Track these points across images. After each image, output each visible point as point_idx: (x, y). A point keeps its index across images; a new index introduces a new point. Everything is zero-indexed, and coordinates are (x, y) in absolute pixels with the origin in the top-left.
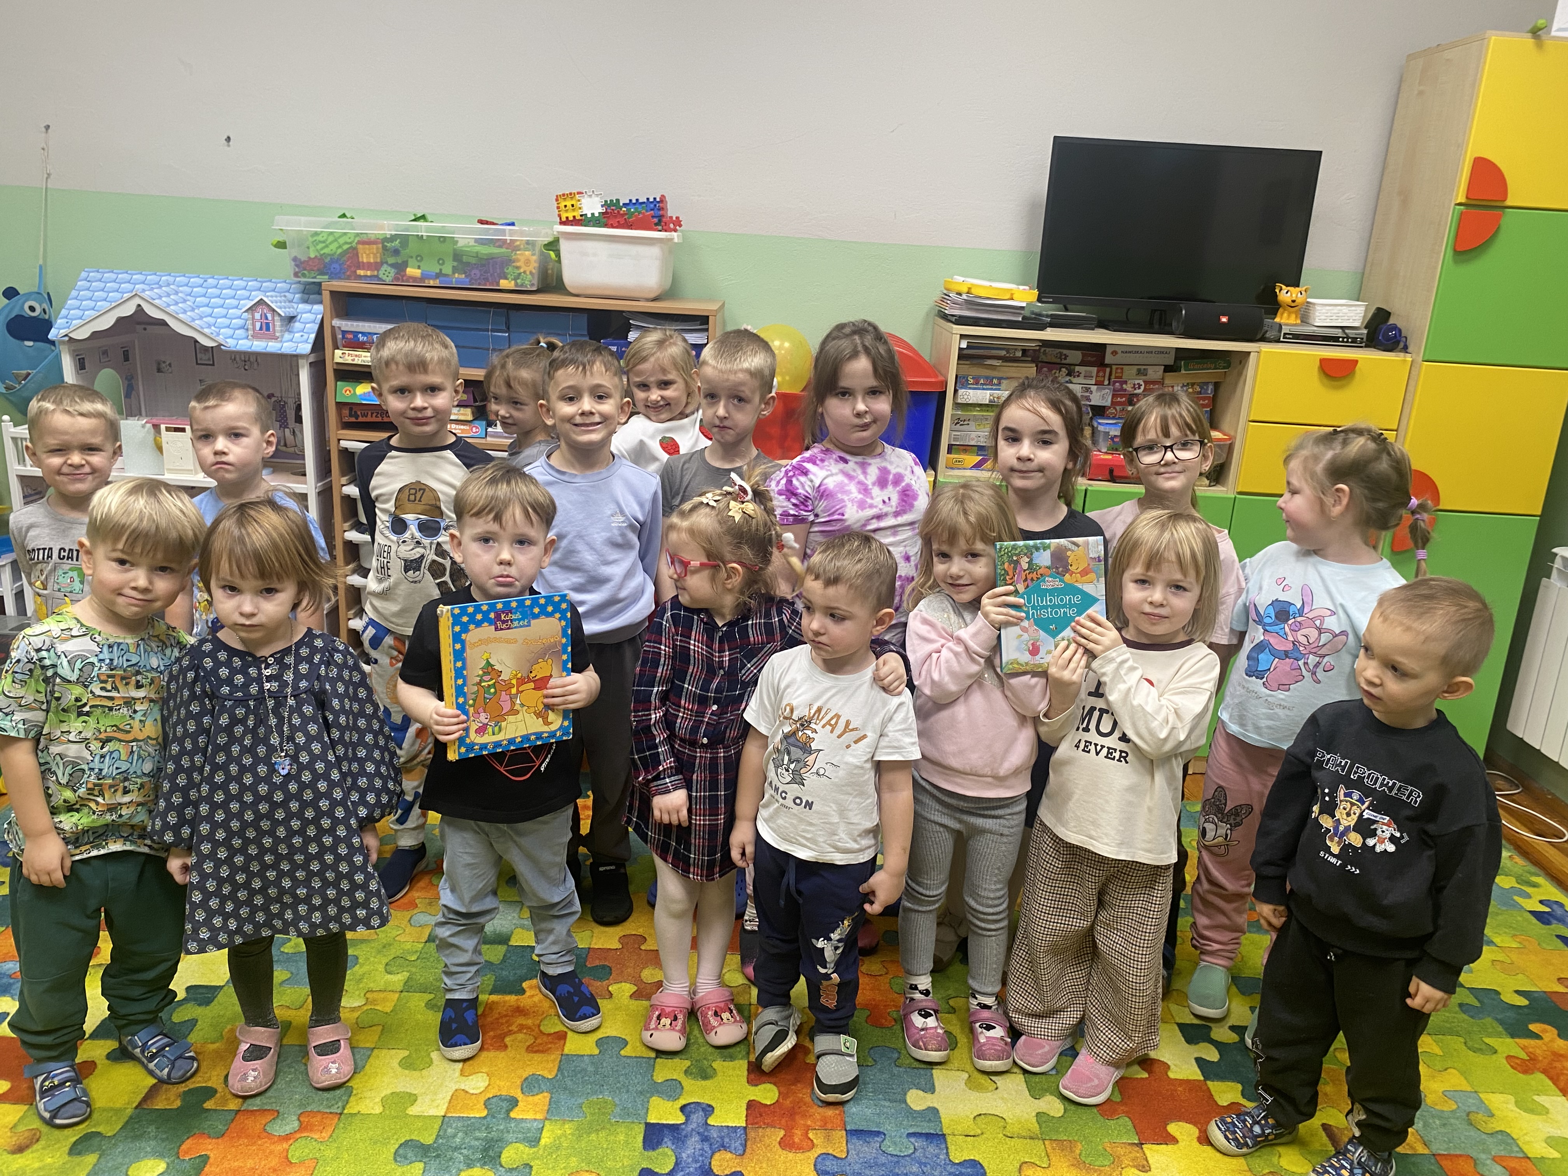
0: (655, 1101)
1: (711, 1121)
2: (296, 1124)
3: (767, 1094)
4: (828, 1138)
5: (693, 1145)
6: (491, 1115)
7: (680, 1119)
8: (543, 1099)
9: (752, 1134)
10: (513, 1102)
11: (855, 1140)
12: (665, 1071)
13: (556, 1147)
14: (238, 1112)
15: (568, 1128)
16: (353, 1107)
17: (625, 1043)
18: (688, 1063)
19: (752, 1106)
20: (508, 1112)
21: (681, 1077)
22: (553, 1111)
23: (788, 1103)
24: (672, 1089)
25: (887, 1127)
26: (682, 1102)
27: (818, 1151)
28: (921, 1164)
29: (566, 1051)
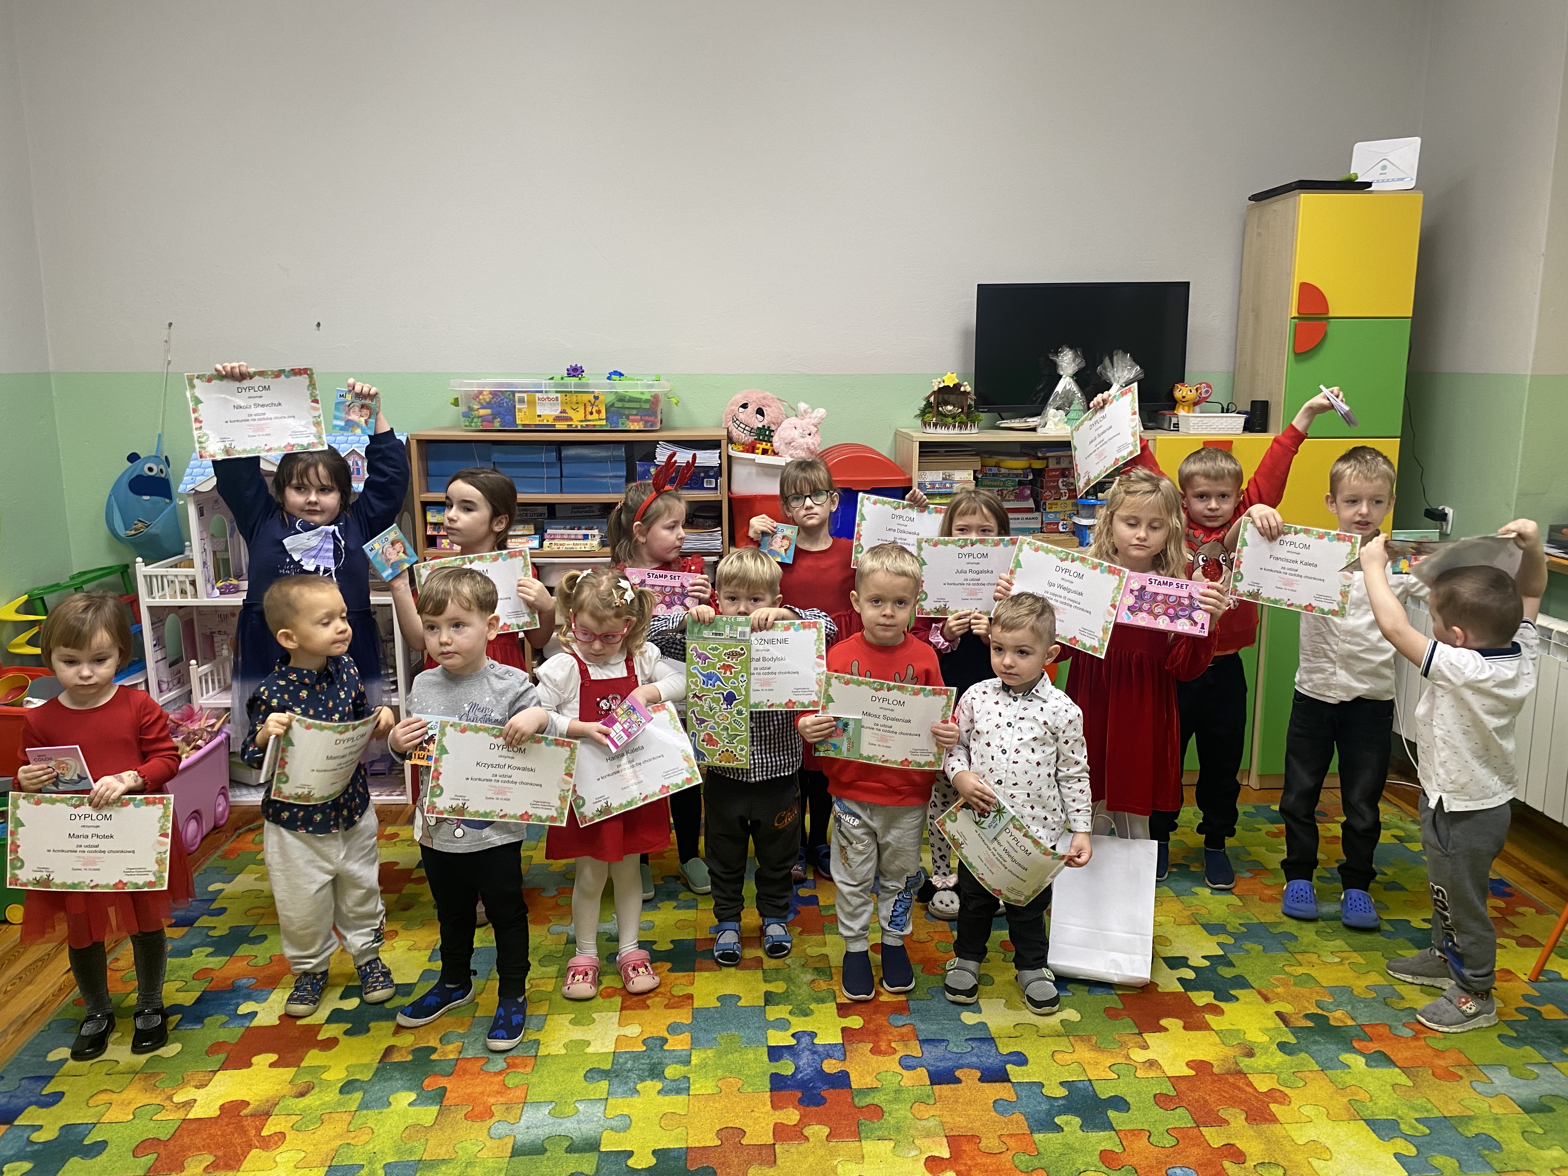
0: (771, 1032)
1: (816, 1041)
2: (504, 1065)
3: (855, 1022)
4: (906, 1045)
5: (805, 1058)
6: (650, 1049)
7: (793, 1042)
8: (686, 1037)
9: (848, 1048)
10: (665, 1041)
11: (925, 1046)
12: (774, 1013)
13: (703, 1065)
14: (457, 1059)
15: (710, 1053)
16: (543, 1051)
17: (740, 998)
18: (790, 1007)
19: (844, 1030)
20: (662, 1047)
21: (788, 1016)
22: (695, 1043)
23: (872, 1026)
24: (782, 1025)
25: (949, 1036)
26: (792, 1031)
27: (901, 1054)
28: (978, 1057)
29: (695, 1006)
